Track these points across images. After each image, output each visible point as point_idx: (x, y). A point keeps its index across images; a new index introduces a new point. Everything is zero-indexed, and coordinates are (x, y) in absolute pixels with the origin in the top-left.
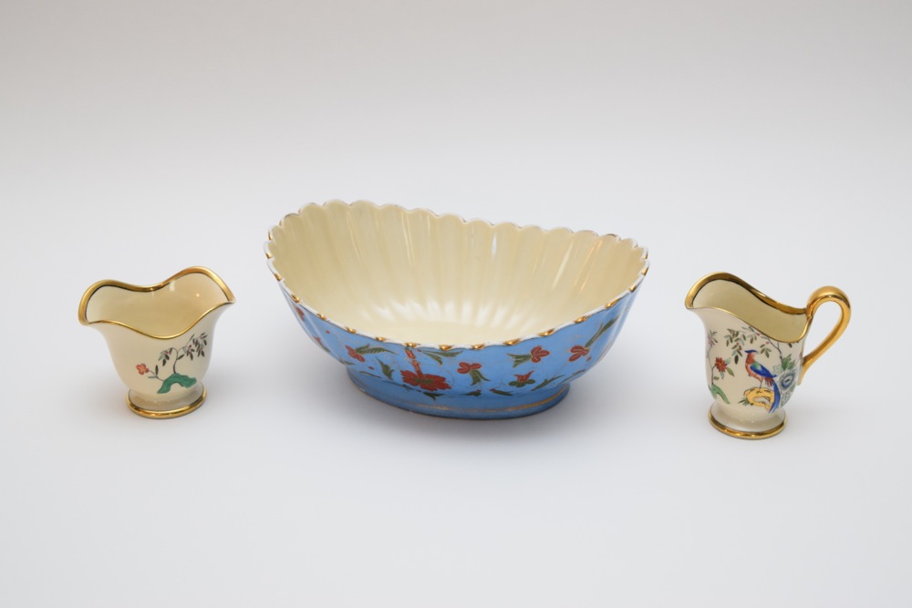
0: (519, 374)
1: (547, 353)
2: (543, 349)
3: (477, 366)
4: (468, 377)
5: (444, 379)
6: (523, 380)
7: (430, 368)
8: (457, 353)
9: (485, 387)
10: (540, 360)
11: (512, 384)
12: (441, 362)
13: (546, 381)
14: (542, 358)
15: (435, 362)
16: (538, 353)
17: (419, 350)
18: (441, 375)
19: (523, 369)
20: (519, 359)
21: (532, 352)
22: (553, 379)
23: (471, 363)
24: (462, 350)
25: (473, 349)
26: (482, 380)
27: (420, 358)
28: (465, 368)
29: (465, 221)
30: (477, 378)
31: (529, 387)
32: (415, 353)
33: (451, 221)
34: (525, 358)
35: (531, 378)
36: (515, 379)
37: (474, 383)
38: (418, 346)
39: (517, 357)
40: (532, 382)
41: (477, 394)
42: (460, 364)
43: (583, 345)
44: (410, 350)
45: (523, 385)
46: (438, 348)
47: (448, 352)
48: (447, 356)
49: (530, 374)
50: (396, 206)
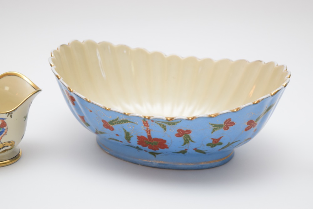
0: (214, 138)
1: (233, 124)
2: (232, 121)
3: (189, 132)
4: (181, 139)
5: (165, 141)
6: (216, 142)
7: (157, 133)
8: (178, 122)
9: (191, 147)
10: (228, 128)
11: (208, 145)
12: (165, 129)
13: (229, 143)
14: (230, 127)
15: (162, 129)
16: (228, 124)
17: (152, 121)
18: (164, 139)
19: (217, 135)
20: (216, 127)
21: (225, 123)
22: (233, 143)
23: (185, 130)
24: (181, 120)
25: (188, 119)
26: (190, 142)
27: (152, 126)
28: (181, 133)
29: (166, 56)
30: (187, 141)
31: (218, 147)
32: (149, 122)
33: (157, 55)
34: (220, 126)
35: (220, 141)
36: (211, 141)
37: (185, 144)
38: (151, 118)
39: (215, 126)
40: (221, 144)
41: (184, 152)
42: (178, 131)
43: (254, 120)
44: (146, 121)
45: (215, 146)
46: (165, 119)
47: (171, 122)
48: (170, 124)
49: (221, 138)
50: (125, 46)
